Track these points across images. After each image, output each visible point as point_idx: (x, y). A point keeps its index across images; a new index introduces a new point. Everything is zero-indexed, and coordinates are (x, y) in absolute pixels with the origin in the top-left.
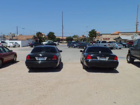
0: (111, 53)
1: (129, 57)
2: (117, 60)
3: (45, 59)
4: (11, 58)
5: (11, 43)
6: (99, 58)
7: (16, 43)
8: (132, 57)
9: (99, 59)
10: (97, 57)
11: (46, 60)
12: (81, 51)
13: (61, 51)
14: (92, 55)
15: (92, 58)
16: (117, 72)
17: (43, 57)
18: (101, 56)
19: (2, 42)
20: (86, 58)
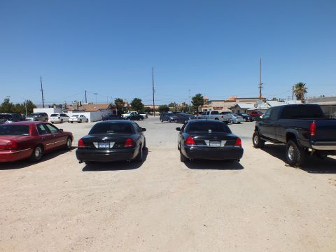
0: (229, 131)
1: (256, 138)
2: (240, 145)
3: (112, 146)
5: (75, 116)
6: (208, 143)
7: (82, 116)
8: (262, 138)
9: (208, 145)
10: (206, 141)
11: (112, 149)
12: (178, 129)
13: (144, 130)
14: (196, 137)
15: (196, 142)
16: (241, 167)
17: (108, 141)
18: (212, 139)
19: (61, 115)
20: (186, 141)
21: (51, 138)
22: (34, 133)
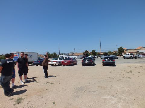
4: (76, 62)
17: (87, 61)
18: (108, 60)
20: (103, 61)
21: (74, 61)
22: (72, 60)
